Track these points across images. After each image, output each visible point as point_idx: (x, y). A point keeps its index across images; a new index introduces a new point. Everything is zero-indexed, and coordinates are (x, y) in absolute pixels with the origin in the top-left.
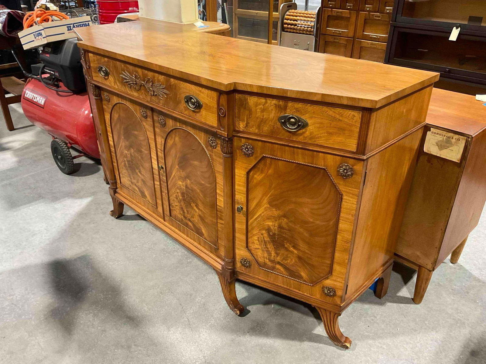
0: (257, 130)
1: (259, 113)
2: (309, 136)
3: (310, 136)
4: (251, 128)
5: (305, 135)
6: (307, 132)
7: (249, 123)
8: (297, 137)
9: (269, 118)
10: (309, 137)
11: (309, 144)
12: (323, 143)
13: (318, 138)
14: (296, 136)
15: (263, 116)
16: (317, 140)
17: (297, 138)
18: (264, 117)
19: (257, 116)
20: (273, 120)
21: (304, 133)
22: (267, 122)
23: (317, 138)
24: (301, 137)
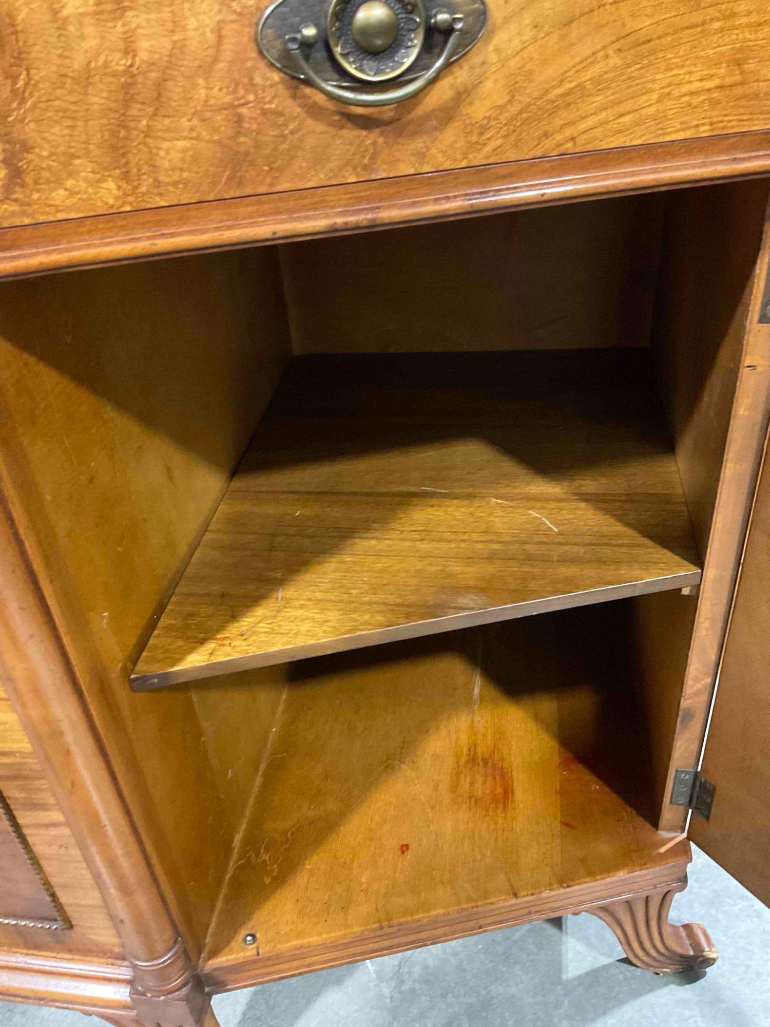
0: (111, 184)
1: (89, 30)
2: (502, 108)
3: (513, 109)
4: (59, 182)
5: (478, 110)
6: (489, 84)
7: (26, 148)
8: (419, 144)
9: (179, 48)
10: (504, 118)
11: (503, 171)
12: (598, 132)
13: (566, 101)
14: (414, 135)
15: (129, 50)
16: (564, 116)
17: (421, 156)
18: (142, 56)
19: (77, 62)
20: (216, 60)
21: (461, 96)
22: (175, 90)
23: (552, 113)
24: (450, 135)
